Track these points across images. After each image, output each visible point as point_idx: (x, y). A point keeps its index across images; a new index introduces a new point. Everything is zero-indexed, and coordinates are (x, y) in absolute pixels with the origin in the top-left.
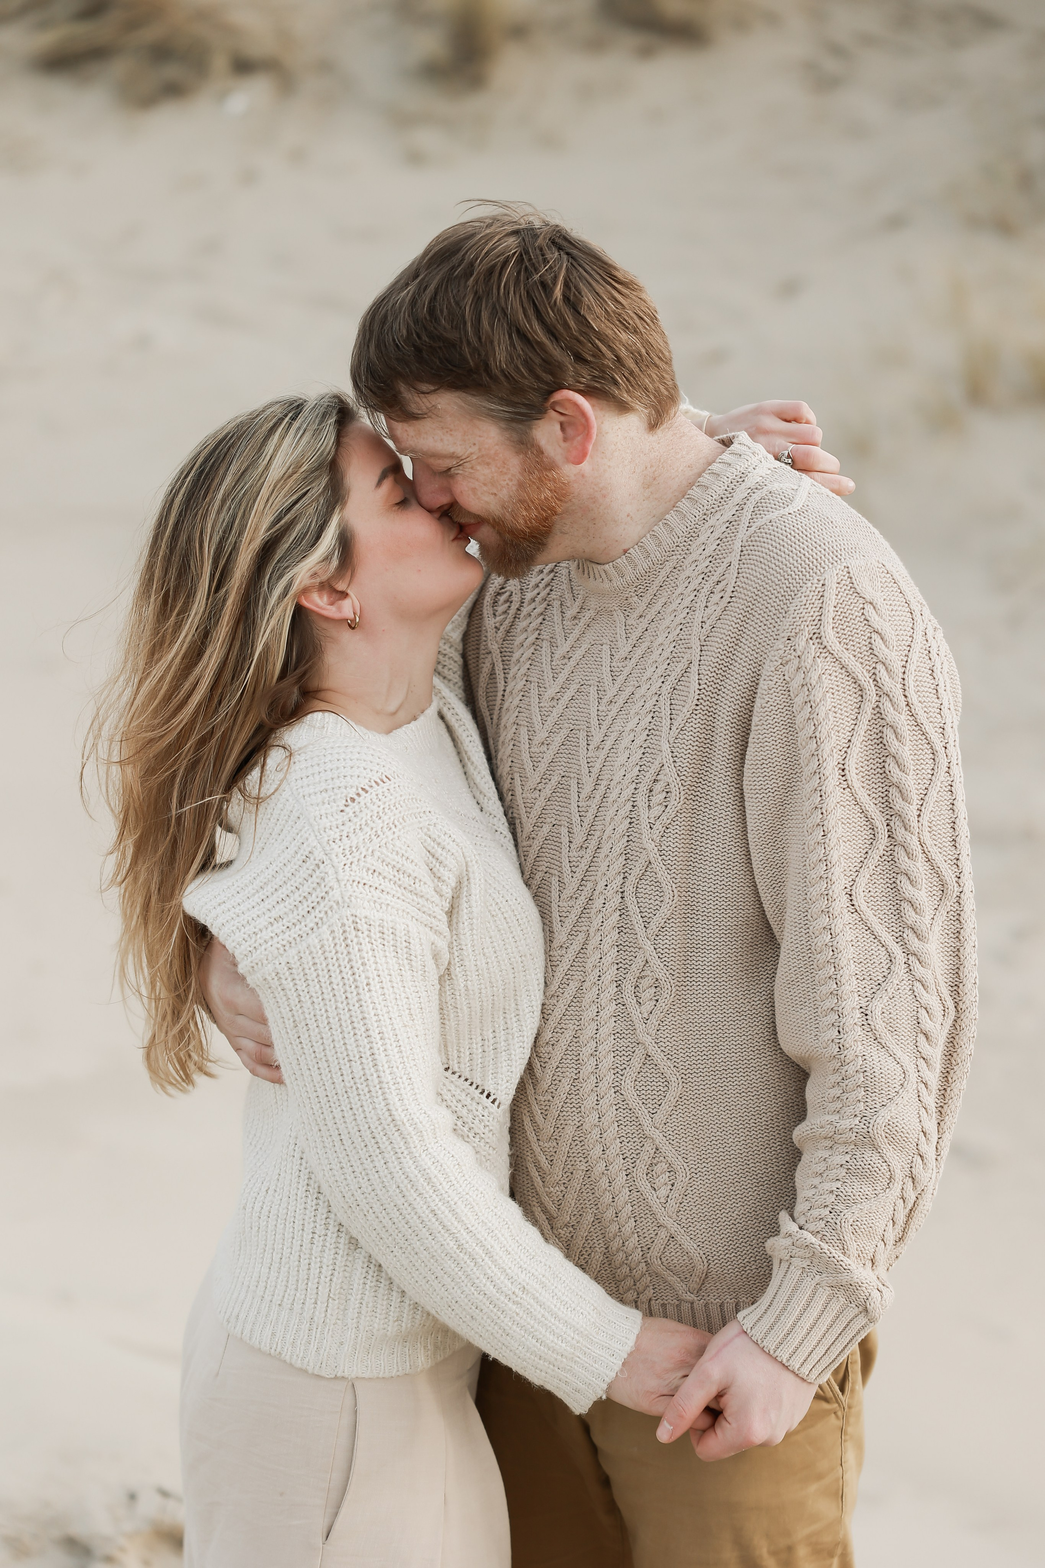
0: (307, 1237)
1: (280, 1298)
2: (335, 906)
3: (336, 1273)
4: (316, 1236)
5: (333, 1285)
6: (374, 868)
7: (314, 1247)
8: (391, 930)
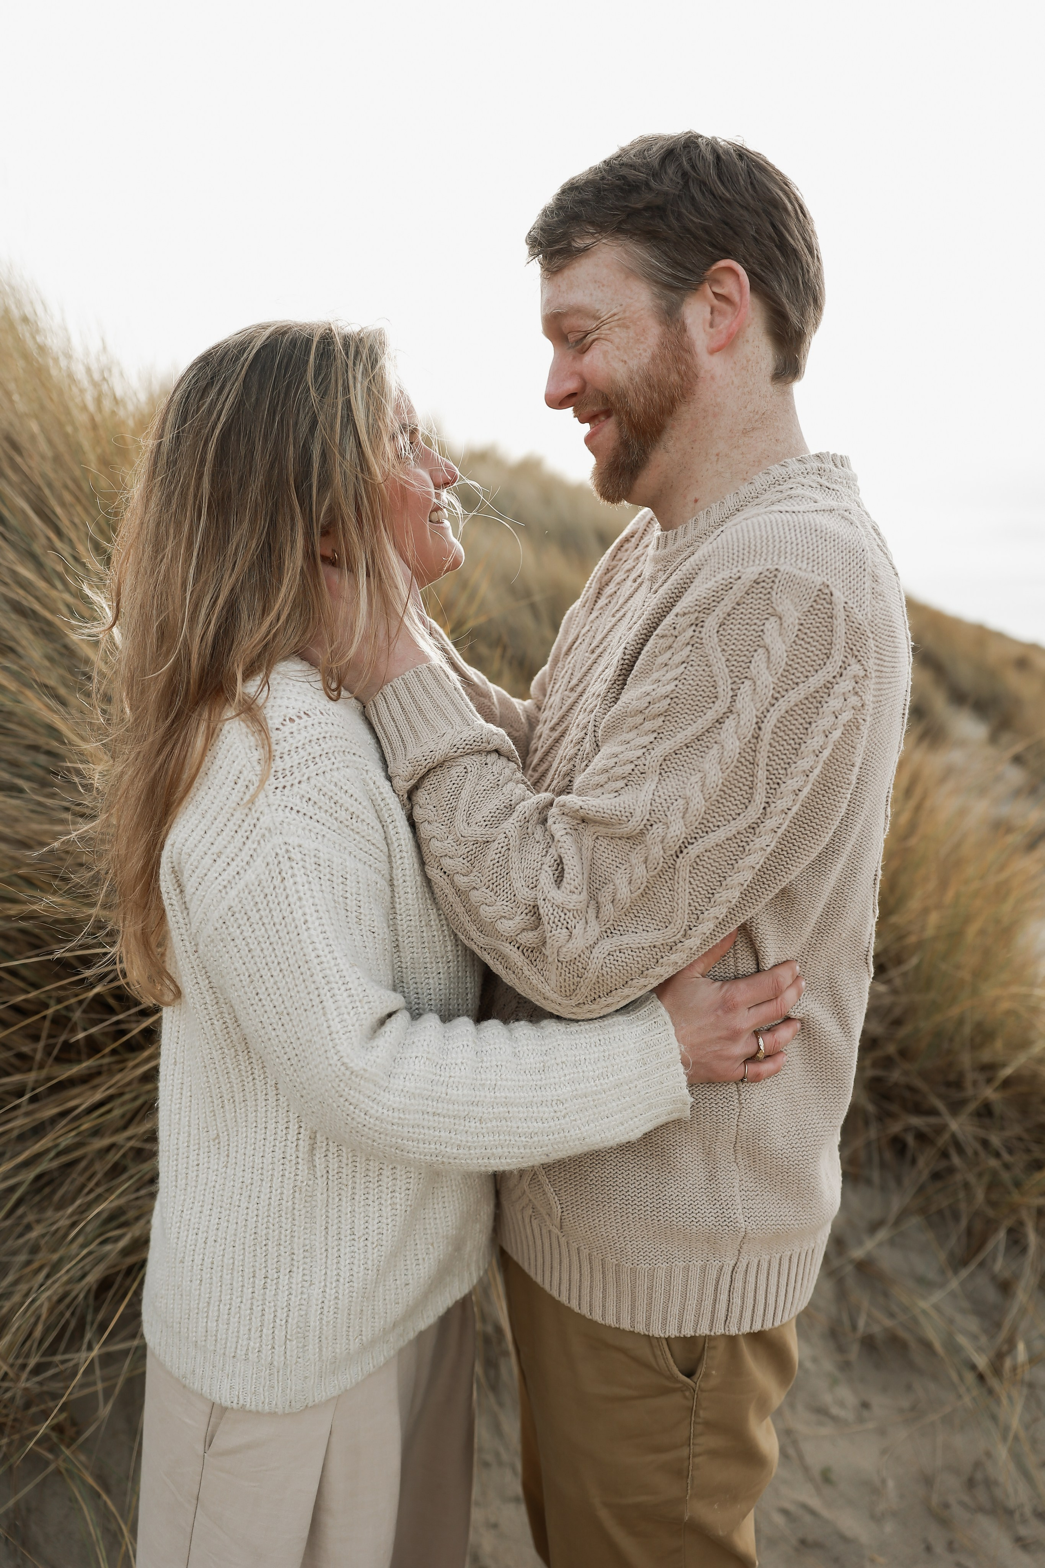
0: (259, 1283)
1: (233, 1350)
2: (267, 834)
3: (291, 1313)
4: (269, 1281)
5: (289, 1326)
6: (309, 796)
7: (267, 1291)
8: (328, 863)
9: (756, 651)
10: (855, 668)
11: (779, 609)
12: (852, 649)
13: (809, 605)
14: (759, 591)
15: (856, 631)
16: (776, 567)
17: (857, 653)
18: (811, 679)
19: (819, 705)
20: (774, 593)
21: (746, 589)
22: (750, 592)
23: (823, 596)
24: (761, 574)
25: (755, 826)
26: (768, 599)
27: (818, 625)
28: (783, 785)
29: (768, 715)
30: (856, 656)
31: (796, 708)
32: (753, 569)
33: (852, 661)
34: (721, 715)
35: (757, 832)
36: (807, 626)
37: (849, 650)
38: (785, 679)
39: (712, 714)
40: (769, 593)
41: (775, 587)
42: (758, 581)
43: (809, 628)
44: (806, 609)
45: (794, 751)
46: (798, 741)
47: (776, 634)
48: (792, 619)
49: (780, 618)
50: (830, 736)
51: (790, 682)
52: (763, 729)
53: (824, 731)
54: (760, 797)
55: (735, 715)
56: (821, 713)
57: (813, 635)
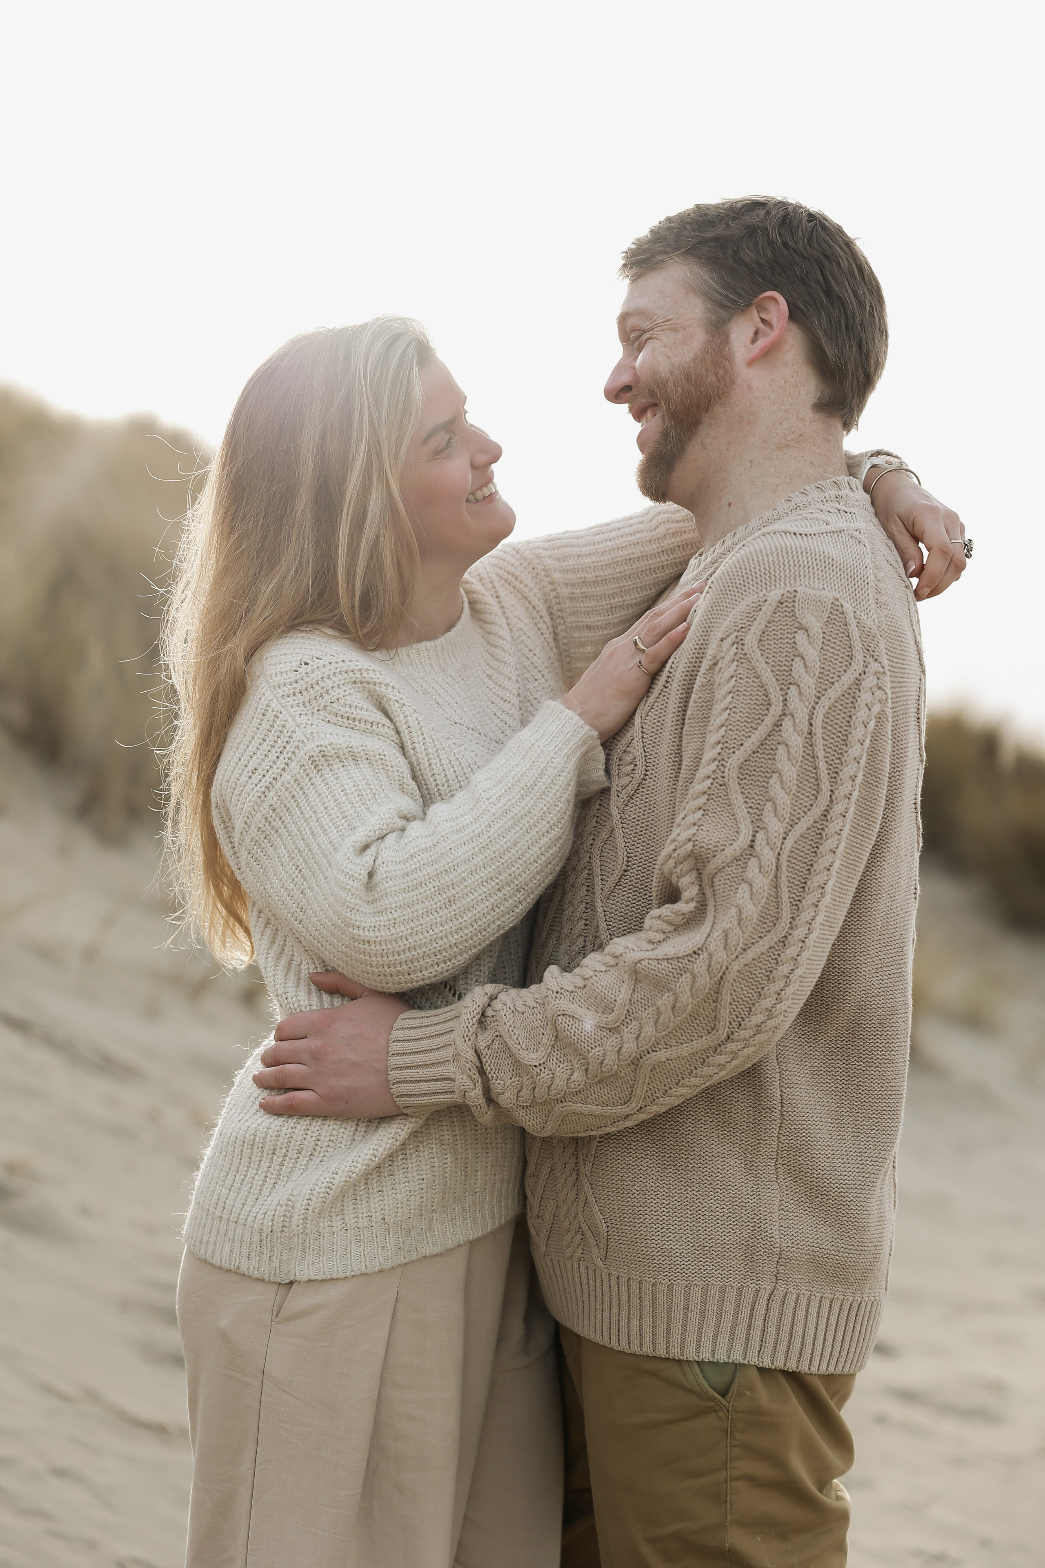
9: (793, 660)
10: (874, 666)
11: (804, 622)
12: (868, 650)
13: (827, 616)
14: (783, 610)
15: (868, 636)
16: (795, 588)
17: (873, 653)
18: (843, 678)
19: (854, 700)
20: (796, 610)
21: (774, 608)
22: (776, 611)
23: (836, 608)
24: (783, 595)
25: (826, 813)
26: (793, 616)
27: (837, 632)
28: (841, 773)
29: (815, 712)
30: (873, 656)
31: (836, 704)
32: (776, 592)
33: (871, 660)
34: (777, 718)
35: (829, 818)
36: (829, 634)
37: (866, 651)
38: (822, 680)
39: (769, 720)
40: (792, 611)
41: (796, 605)
42: (782, 601)
43: (830, 636)
44: (825, 620)
45: (843, 743)
46: (844, 733)
47: (806, 643)
48: (816, 629)
49: (807, 631)
50: (868, 726)
51: (826, 682)
52: (814, 724)
53: (863, 722)
54: (825, 786)
55: (789, 717)
56: (857, 707)
57: (835, 640)
